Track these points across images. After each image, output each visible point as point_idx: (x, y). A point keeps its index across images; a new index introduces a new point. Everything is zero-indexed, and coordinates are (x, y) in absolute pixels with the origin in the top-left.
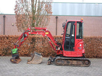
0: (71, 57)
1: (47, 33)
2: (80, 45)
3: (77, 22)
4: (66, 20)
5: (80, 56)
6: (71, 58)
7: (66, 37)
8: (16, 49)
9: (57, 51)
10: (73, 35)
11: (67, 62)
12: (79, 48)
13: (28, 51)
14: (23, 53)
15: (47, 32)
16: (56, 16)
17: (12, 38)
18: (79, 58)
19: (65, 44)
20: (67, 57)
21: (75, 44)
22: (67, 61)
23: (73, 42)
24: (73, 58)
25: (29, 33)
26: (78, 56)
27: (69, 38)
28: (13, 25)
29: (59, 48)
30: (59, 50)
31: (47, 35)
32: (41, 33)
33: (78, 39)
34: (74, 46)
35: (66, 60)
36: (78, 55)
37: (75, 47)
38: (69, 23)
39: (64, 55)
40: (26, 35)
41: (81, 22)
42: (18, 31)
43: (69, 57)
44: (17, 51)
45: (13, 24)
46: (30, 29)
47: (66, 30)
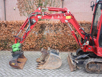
1: (69, 17)
8: (18, 45)
9: (84, 46)
13: (35, 44)
14: (28, 46)
15: (69, 15)
17: (11, 25)
25: (39, 17)
28: (15, 10)
29: (88, 42)
31: (68, 20)
32: (59, 17)
39: (99, 54)
40: (34, 21)
42: (21, 15)
44: (19, 47)
45: (14, 8)
46: (39, 11)
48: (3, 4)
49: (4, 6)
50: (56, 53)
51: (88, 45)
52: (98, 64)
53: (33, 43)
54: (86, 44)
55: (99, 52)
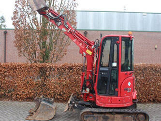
0: (111, 108)
2: (129, 84)
3: (122, 37)
4: (101, 35)
5: (129, 104)
6: (111, 110)
7: (101, 69)
9: (83, 94)
10: (115, 64)
11: (103, 118)
12: (127, 90)
13: (33, 92)
14: (24, 95)
16: (84, 31)
18: (126, 110)
19: (98, 81)
20: (104, 108)
21: (120, 82)
22: (103, 115)
23: (115, 77)
24: (115, 110)
26: (125, 105)
27: (107, 69)
29: (88, 90)
30: (87, 94)
33: (125, 72)
34: (117, 87)
35: (102, 113)
36: (125, 103)
37: (119, 88)
38: (107, 41)
39: (98, 103)
41: (130, 38)
43: (107, 108)
47: (102, 54)
48: (4, 39)
49: (4, 41)
50: (49, 102)
51: (88, 93)
52: (95, 115)
53: (30, 91)
54: (86, 92)
55: (97, 101)
